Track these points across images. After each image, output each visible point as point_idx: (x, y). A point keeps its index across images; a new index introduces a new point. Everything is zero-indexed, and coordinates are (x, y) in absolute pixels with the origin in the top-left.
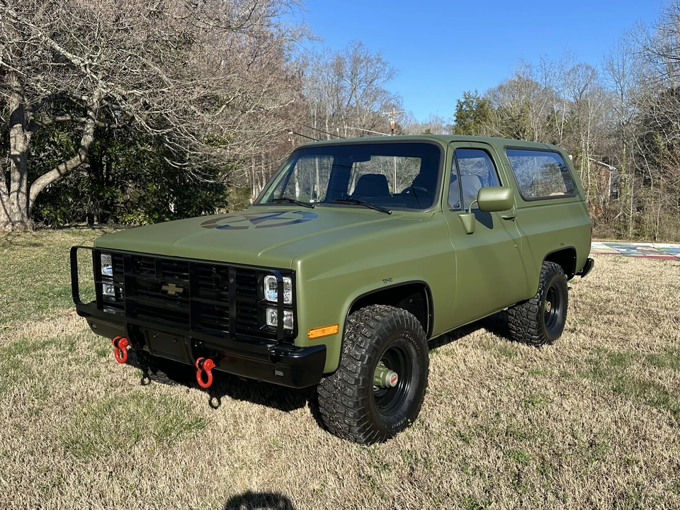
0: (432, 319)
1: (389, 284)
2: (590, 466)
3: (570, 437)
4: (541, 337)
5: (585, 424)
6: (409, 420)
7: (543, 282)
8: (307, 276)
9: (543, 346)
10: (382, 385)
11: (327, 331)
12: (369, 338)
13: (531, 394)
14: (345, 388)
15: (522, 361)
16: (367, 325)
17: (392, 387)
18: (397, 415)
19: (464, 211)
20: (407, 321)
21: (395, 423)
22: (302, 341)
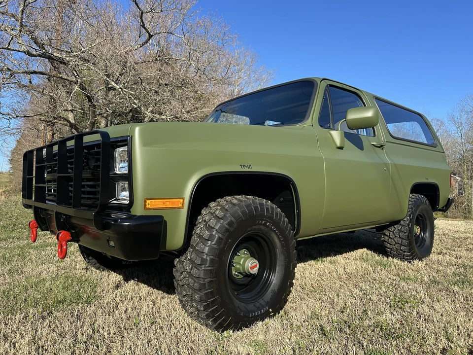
0: (299, 214)
1: (246, 169)
3: (444, 340)
4: (412, 254)
5: (461, 328)
6: (271, 310)
7: (412, 208)
8: (145, 143)
9: (415, 261)
10: (242, 272)
11: (168, 204)
12: (221, 219)
13: (401, 295)
14: (192, 268)
15: (395, 271)
16: (223, 209)
17: (251, 274)
18: (258, 304)
19: (334, 129)
20: (267, 209)
21: (254, 311)
22: (138, 210)
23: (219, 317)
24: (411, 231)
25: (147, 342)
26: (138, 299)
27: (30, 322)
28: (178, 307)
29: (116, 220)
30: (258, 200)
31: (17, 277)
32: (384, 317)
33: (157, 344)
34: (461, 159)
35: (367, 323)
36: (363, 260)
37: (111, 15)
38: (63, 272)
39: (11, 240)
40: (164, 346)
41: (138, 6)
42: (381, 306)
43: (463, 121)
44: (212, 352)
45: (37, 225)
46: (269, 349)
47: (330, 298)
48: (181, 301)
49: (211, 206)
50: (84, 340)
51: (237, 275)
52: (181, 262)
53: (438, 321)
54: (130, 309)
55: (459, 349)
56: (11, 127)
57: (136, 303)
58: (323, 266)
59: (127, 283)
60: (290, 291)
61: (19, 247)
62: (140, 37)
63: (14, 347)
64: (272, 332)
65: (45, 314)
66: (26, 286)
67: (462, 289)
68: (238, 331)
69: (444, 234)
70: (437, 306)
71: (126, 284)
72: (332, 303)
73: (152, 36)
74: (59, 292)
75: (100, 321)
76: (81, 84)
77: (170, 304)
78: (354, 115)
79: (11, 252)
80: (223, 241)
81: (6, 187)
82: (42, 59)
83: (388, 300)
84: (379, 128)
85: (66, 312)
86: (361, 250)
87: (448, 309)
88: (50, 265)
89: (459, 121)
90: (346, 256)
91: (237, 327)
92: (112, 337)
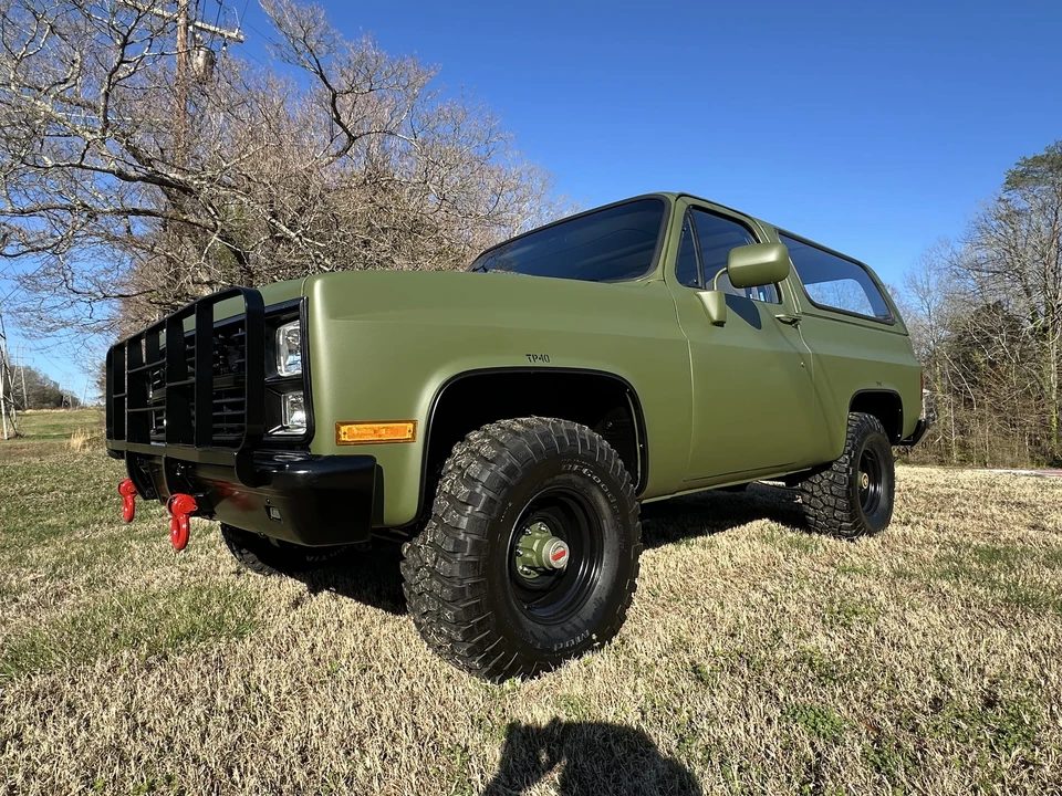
0: (644, 452)
1: (539, 363)
2: (1003, 759)
3: (934, 682)
4: (856, 524)
5: (964, 656)
6: (594, 637)
7: (853, 439)
8: (333, 312)
9: (861, 538)
10: (537, 566)
11: (385, 432)
12: (492, 461)
13: (843, 601)
14: (436, 559)
15: (826, 556)
16: (494, 442)
17: (555, 569)
18: (568, 627)
19: (706, 289)
20: (583, 442)
21: (562, 640)
22: (324, 446)
23: (494, 653)
24: (852, 482)
25: (354, 707)
26: (336, 625)
27: (121, 677)
28: (415, 638)
29: (281, 467)
30: (564, 424)
31: (103, 592)
32: (814, 643)
33: (373, 709)
34: (930, 357)
35: (781, 654)
36: (763, 538)
37: (277, 102)
38: (193, 579)
39: (97, 526)
40: (387, 713)
41: (326, 83)
42: (806, 623)
43: (933, 287)
44: (481, 721)
45: (134, 490)
46: (595, 711)
47: (707, 611)
48: (418, 625)
49: (471, 438)
50: (227, 707)
51: (526, 573)
52: (416, 549)
53: (918, 647)
54: (320, 644)
55: (965, 698)
56: (96, 317)
57: (333, 633)
58: (689, 553)
59: (316, 595)
60: (630, 601)
61: (110, 537)
62: (331, 141)
63: (88, 725)
64: (597, 677)
65: (152, 659)
66: (119, 609)
67: (956, 585)
68: (532, 678)
69: (909, 490)
70: (912, 618)
71: (314, 599)
72: (712, 619)
73: (355, 138)
74: (182, 617)
75: (261, 670)
76: (223, 230)
77: (399, 633)
78: (741, 261)
79: (95, 547)
80: (497, 506)
81: (92, 432)
82: (149, 185)
83: (819, 610)
84: (787, 286)
85: (194, 655)
86: (759, 521)
87: (933, 623)
88: (168, 568)
89: (925, 286)
90: (732, 534)
91: (530, 672)
92: (285, 700)
